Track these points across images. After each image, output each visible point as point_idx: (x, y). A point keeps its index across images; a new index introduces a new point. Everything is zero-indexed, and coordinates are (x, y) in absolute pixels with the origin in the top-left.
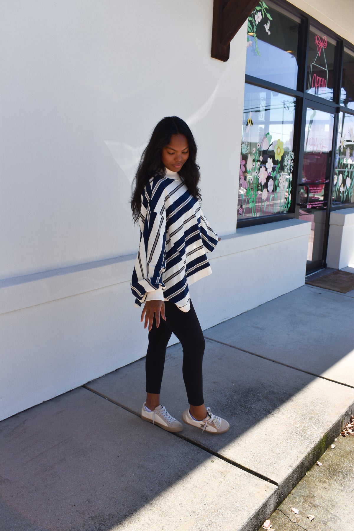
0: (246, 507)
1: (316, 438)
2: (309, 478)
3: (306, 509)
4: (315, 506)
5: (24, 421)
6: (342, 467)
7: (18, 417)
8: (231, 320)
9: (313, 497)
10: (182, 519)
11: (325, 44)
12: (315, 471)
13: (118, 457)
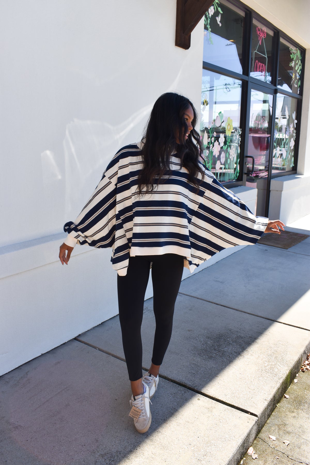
0: (234, 438)
1: (283, 374)
2: (280, 409)
3: (282, 436)
4: (289, 433)
5: (27, 373)
6: (306, 398)
7: (21, 369)
8: (195, 275)
9: (285, 425)
10: (181, 451)
11: (264, 35)
12: (284, 403)
13: (116, 400)
